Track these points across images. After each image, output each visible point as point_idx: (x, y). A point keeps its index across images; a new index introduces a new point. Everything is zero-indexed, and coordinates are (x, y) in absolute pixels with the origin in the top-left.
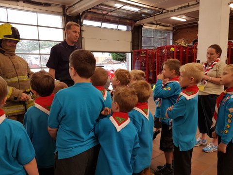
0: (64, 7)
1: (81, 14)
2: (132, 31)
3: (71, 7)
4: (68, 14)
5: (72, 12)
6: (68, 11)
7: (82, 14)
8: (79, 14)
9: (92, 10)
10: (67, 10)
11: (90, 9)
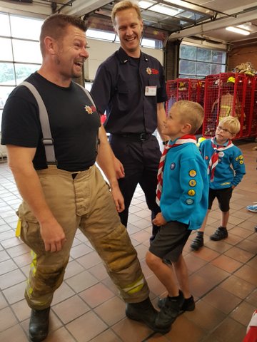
0: (54, 6)
1: (82, 18)
2: (164, 49)
3: (67, 5)
9: (101, 12)
10: (60, 10)
11: (98, 10)
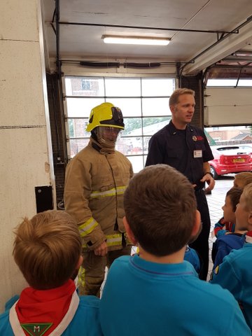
0: (178, 65)
1: (204, 71)
3: (189, 63)
4: (184, 74)
5: (191, 71)
6: (184, 70)
7: (206, 71)
8: (202, 71)
9: (223, 63)
10: (183, 68)
11: (219, 62)
